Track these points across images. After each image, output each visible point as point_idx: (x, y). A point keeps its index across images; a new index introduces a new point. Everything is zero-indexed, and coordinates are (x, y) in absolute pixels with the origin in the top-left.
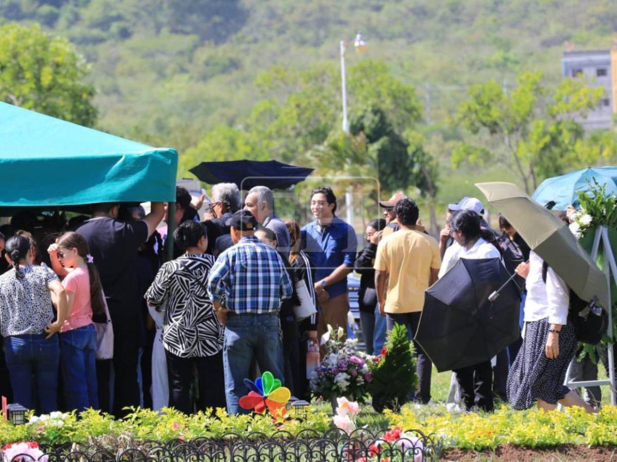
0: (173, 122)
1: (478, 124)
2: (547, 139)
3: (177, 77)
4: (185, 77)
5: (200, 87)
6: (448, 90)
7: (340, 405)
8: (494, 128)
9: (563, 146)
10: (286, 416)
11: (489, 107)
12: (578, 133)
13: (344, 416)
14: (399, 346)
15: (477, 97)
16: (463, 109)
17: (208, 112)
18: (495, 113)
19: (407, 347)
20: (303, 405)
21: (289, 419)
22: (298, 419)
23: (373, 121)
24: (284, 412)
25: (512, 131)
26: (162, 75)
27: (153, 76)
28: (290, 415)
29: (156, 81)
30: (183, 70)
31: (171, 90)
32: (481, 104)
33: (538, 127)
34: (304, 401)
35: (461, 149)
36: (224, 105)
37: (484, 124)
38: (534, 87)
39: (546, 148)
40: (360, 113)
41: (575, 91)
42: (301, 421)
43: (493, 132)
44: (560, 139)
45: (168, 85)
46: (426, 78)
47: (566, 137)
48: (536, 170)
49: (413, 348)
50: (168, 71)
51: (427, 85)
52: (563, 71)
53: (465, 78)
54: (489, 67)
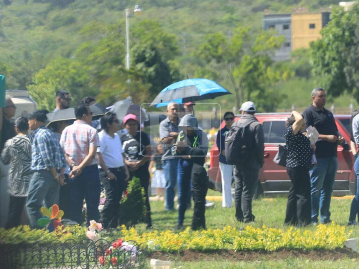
0: (33, 53)
1: (210, 57)
2: (251, 67)
3: (37, 28)
4: (42, 27)
5: (50, 33)
6: (196, 36)
7: (92, 225)
8: (219, 59)
9: (260, 71)
10: (64, 231)
11: (217, 47)
12: (269, 63)
13: (93, 231)
14: (135, 190)
15: (210, 41)
16: (201, 48)
17: (54, 48)
18: (220, 51)
19: (140, 191)
20: (75, 224)
21: (66, 232)
22: (71, 232)
23: (151, 55)
24: (63, 228)
25: (230, 62)
26: (28, 26)
27: (23, 26)
28: (66, 230)
29: (25, 29)
30: (41, 24)
31: (34, 35)
32: (212, 45)
33: (246, 59)
34: (75, 222)
35: (200, 71)
36: (63, 44)
37: (214, 57)
38: (244, 36)
39: (250, 71)
40: (143, 49)
41: (267, 38)
42: (73, 233)
43: (218, 62)
44: (259, 66)
45: (32, 32)
46: (184, 29)
47: (262, 66)
48: (244, 84)
49: (144, 191)
50: (32, 24)
51: (185, 33)
52: (263, 26)
53: (207, 30)
54: (221, 23)
